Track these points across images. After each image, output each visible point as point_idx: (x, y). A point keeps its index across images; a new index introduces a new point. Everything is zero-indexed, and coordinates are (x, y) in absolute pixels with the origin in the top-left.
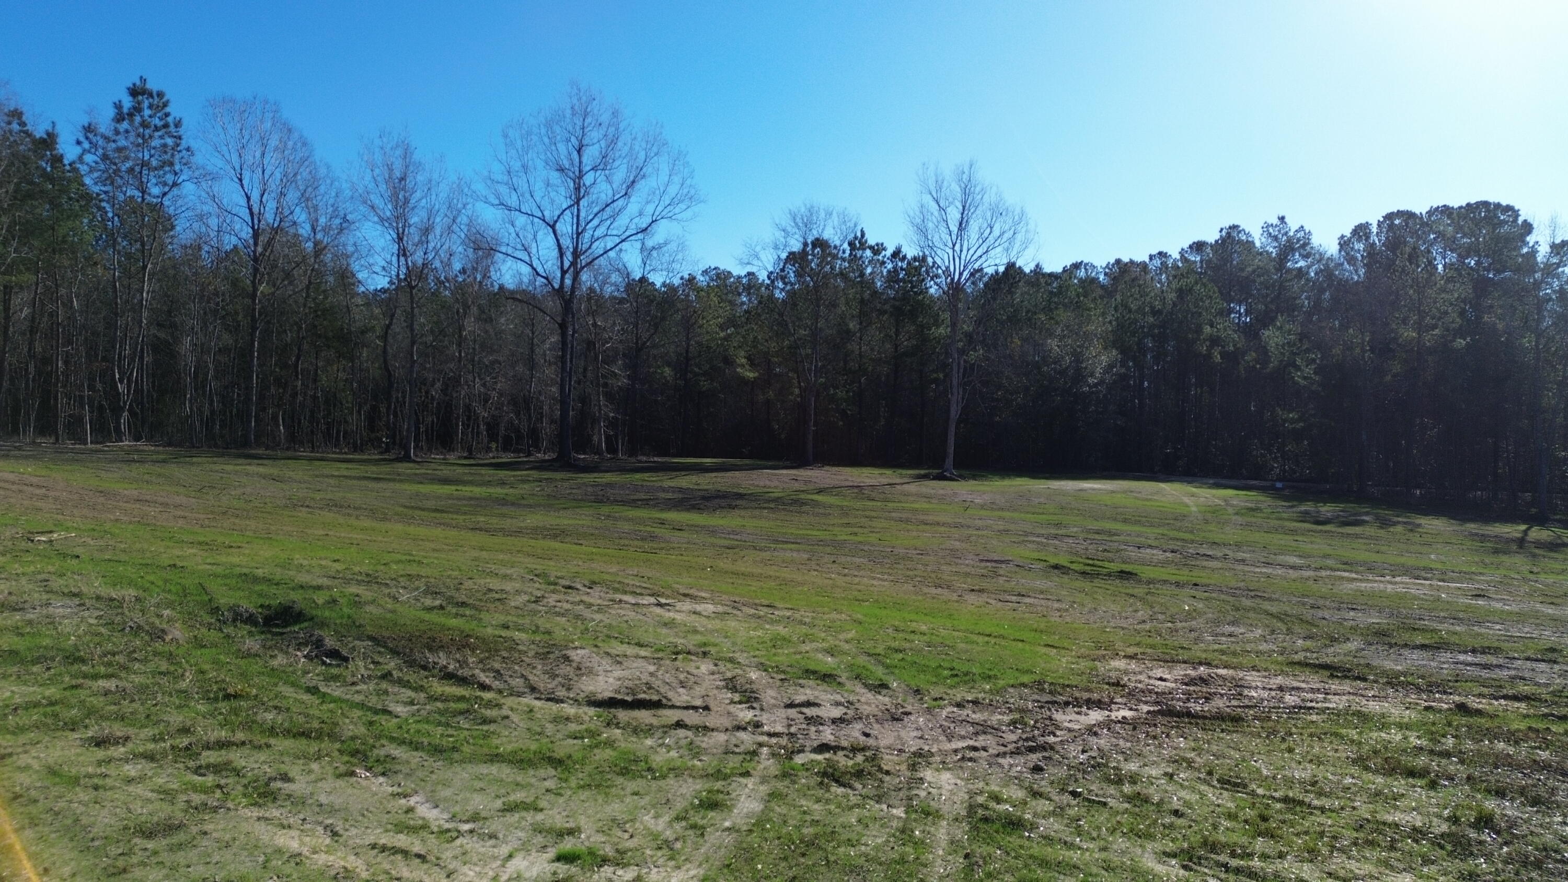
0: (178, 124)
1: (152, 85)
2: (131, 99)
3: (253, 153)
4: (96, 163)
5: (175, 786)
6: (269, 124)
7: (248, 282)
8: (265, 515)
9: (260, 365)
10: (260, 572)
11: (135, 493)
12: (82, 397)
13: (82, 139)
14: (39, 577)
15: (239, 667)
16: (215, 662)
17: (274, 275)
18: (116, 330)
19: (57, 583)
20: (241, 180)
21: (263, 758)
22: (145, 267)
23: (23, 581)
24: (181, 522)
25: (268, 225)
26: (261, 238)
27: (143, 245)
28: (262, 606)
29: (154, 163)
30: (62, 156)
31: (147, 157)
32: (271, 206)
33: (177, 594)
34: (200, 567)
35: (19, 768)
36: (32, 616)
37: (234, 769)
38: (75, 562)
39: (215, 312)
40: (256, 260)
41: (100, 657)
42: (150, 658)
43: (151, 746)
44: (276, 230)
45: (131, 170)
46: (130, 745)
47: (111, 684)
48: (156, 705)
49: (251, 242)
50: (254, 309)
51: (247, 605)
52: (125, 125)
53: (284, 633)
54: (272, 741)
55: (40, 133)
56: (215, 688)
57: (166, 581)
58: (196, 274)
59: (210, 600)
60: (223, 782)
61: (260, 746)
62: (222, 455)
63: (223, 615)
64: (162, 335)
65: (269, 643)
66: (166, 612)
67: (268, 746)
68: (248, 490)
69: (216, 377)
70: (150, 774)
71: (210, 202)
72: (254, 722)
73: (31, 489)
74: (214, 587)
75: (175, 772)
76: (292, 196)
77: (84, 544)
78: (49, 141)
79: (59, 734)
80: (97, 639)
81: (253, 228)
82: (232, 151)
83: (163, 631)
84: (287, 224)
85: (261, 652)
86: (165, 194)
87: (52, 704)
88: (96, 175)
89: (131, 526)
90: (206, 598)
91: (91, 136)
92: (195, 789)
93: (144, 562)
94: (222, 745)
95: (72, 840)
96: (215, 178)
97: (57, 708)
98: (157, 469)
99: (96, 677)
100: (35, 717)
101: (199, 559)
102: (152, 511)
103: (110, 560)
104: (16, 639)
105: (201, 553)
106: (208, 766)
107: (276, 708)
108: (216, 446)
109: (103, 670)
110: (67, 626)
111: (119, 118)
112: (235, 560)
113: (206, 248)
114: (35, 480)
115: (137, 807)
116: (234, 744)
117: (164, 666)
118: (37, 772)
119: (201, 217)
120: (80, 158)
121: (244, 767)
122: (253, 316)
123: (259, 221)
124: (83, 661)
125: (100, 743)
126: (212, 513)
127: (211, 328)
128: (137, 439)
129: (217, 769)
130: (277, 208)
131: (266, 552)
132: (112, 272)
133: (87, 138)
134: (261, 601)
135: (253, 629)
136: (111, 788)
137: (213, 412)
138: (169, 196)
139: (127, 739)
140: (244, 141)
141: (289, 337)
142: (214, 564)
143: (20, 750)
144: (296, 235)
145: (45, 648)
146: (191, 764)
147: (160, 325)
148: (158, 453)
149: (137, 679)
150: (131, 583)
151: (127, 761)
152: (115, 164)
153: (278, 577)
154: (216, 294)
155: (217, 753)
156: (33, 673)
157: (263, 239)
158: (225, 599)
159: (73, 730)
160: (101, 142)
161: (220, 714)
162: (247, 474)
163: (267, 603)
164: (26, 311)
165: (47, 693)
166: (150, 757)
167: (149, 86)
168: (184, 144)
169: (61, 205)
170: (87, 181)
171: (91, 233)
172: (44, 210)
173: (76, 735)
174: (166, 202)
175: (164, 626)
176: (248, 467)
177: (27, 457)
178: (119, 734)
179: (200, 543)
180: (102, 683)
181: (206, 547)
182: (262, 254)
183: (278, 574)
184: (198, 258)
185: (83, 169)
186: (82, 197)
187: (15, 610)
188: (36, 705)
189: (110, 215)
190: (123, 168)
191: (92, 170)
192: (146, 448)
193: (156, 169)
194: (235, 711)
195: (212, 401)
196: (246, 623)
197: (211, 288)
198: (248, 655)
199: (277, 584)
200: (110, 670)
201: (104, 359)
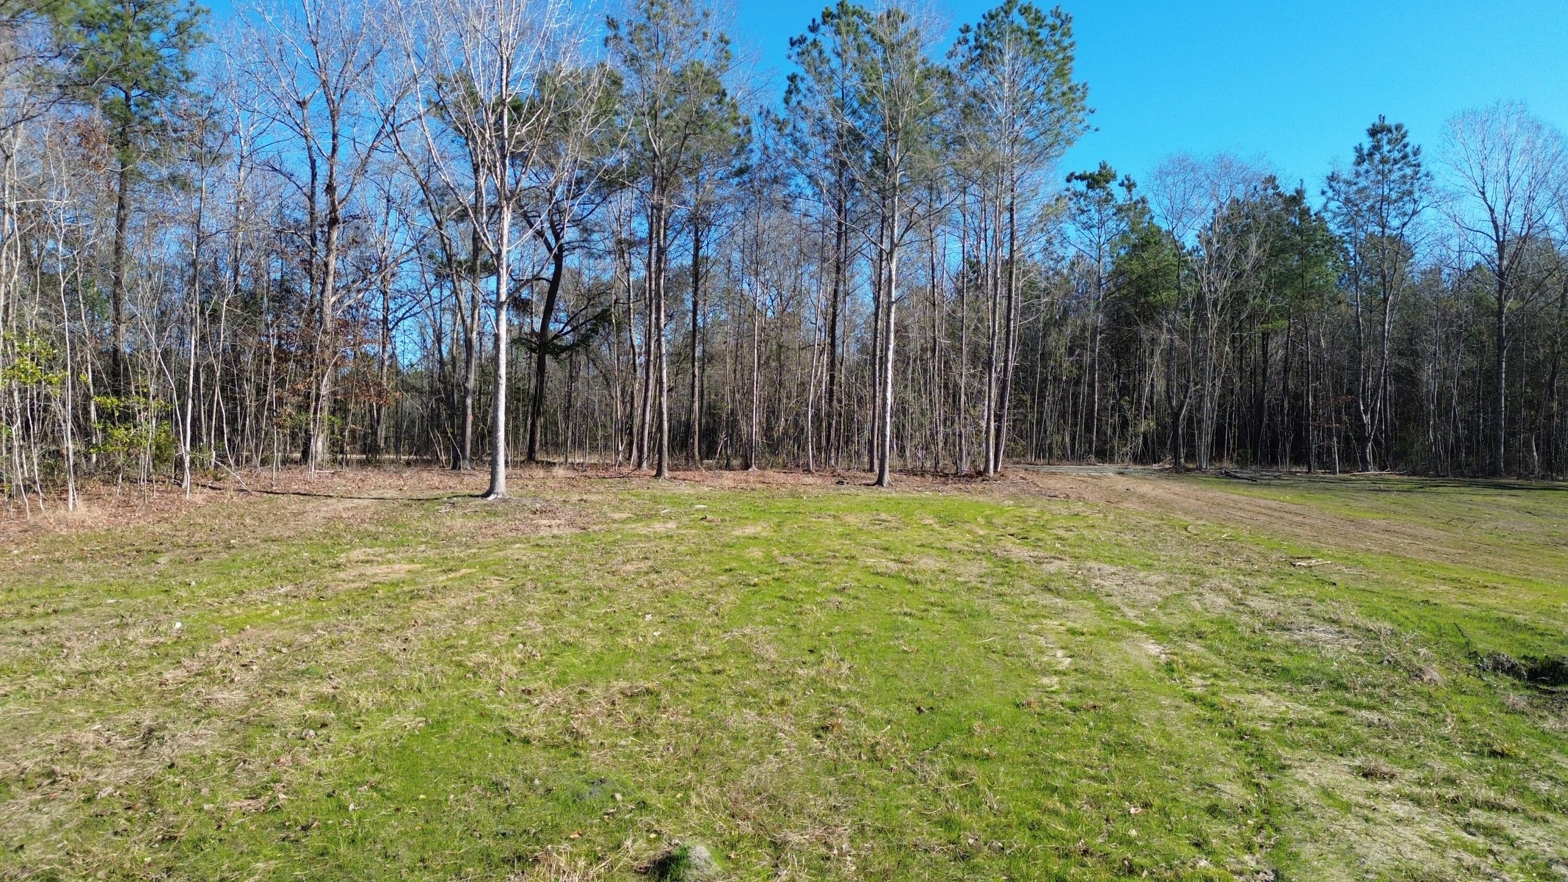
0: (1416, 153)
1: (1390, 121)
2: (1371, 139)
3: (1496, 163)
4: (1339, 208)
5: (1444, 839)
6: (1514, 127)
7: (1493, 299)
8: (1522, 553)
9: (1507, 387)
10: (1520, 618)
11: (1383, 523)
12: (1330, 429)
13: (1326, 189)
14: (1302, 600)
15: (1504, 723)
16: (1478, 712)
17: (1523, 288)
18: (1360, 363)
19: (1318, 608)
20: (1483, 193)
21: (1540, 833)
22: (1385, 300)
23: (1289, 603)
24: (1431, 556)
25: (1514, 234)
26: (1507, 251)
27: (1384, 277)
28: (1525, 657)
29: (1394, 196)
30: (1309, 209)
31: (1386, 191)
32: (1518, 213)
33: (1432, 632)
34: (1454, 606)
35: (1297, 781)
36: (1298, 637)
37: (1507, 838)
38: (1332, 589)
39: (1458, 336)
40: (1501, 274)
41: (1361, 686)
42: (1410, 696)
43: (1417, 790)
44: (1524, 239)
45: (1372, 207)
46: (1396, 784)
47: (1374, 716)
48: (1418, 747)
49: (1496, 255)
50: (1500, 328)
51: (1509, 654)
52: (1366, 166)
53: (1554, 692)
54: (1550, 816)
55: (1290, 191)
56: (1479, 741)
57: (1420, 618)
58: (1436, 299)
59: (1467, 644)
60: (1495, 848)
61: (1536, 819)
62: (1470, 485)
63: (1482, 661)
64: (1403, 363)
65: (1536, 702)
66: (1423, 651)
67: (1546, 821)
68: (1501, 524)
69: (1459, 403)
70: (1417, 819)
71: (1451, 223)
72: (1526, 788)
73: (1290, 516)
74: (1469, 628)
75: (1443, 823)
76: (1543, 197)
77: (1339, 572)
78: (1297, 198)
79: (1329, 756)
80: (1358, 669)
81: (1497, 241)
82: (1474, 165)
83: (1420, 670)
84: (1537, 230)
85: (1528, 709)
86: (1404, 225)
87: (1322, 726)
88: (1339, 219)
89: (1382, 557)
90: (1463, 641)
91: (1334, 184)
92: (1465, 847)
93: (1396, 595)
94: (1491, 806)
95: (1347, 865)
96: (1456, 197)
97: (1326, 730)
98: (1404, 498)
99: (1359, 706)
100: (1307, 736)
101: (1452, 598)
102: (1402, 542)
103: (1364, 590)
104: (1287, 657)
105: (1454, 590)
106: (1478, 826)
107: (1551, 778)
108: (1462, 475)
109: (1365, 700)
110: (1330, 651)
111: (1360, 161)
112: (1491, 602)
113: (1447, 271)
114: (1293, 508)
115: (1406, 848)
116: (1504, 809)
117: (1424, 708)
118: (1313, 789)
119: (1443, 241)
120: (1325, 207)
121: (1518, 838)
122: (1500, 336)
123: (1505, 233)
124: (1346, 688)
125: (1367, 774)
126: (1463, 548)
127: (1454, 353)
128: (1383, 468)
129: (1490, 832)
130: (1525, 215)
131: (1526, 597)
132: (1355, 308)
133: (1331, 187)
134: (1524, 652)
135: (1516, 682)
136: (1381, 824)
137: (1457, 439)
138: (1409, 225)
139: (1393, 776)
140: (1487, 152)
141: (1541, 354)
142: (1469, 604)
143: (1297, 764)
144: (1548, 240)
145: (1312, 669)
146: (1459, 819)
147: (1401, 354)
148: (1403, 482)
149: (1400, 717)
150: (1386, 616)
151: (1394, 799)
152: (1357, 205)
153: (1542, 627)
154: (1459, 316)
155: (1486, 814)
156: (1302, 692)
157: (1509, 250)
158: (1483, 645)
159: (1341, 755)
160: (1343, 188)
161: (1487, 771)
162: (1498, 506)
163: (1531, 655)
164: (1281, 353)
165: (1317, 714)
166: (1417, 801)
167: (1387, 122)
168: (1423, 170)
169: (1308, 253)
170: (1332, 227)
171: (1335, 274)
172: (1294, 260)
173: (1344, 761)
174: (1406, 232)
175: (1422, 665)
176: (1498, 498)
177: (1284, 486)
178: (1384, 769)
179: (1453, 580)
180: (1364, 713)
181: (1459, 585)
182: (1509, 267)
183: (1542, 623)
184: (1438, 282)
185: (1327, 216)
186: (1326, 243)
187: (1284, 629)
188: (1308, 724)
189: (1352, 254)
190: (1365, 208)
191: (1335, 215)
192: (1391, 477)
193: (1395, 201)
194: (1504, 772)
195: (1456, 427)
196: (1508, 675)
197: (1453, 311)
198: (1512, 711)
199: (1542, 634)
200: (1372, 702)
201: (1350, 392)
